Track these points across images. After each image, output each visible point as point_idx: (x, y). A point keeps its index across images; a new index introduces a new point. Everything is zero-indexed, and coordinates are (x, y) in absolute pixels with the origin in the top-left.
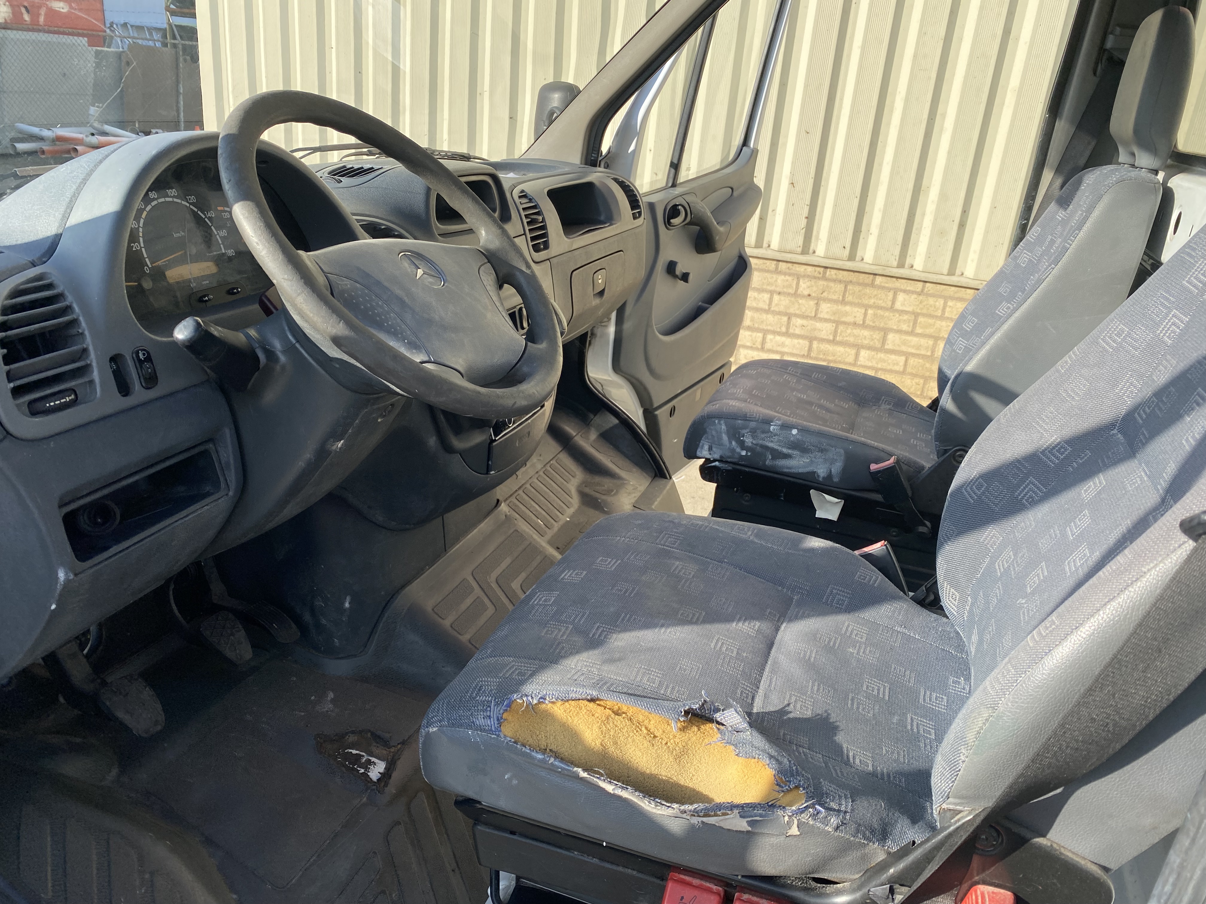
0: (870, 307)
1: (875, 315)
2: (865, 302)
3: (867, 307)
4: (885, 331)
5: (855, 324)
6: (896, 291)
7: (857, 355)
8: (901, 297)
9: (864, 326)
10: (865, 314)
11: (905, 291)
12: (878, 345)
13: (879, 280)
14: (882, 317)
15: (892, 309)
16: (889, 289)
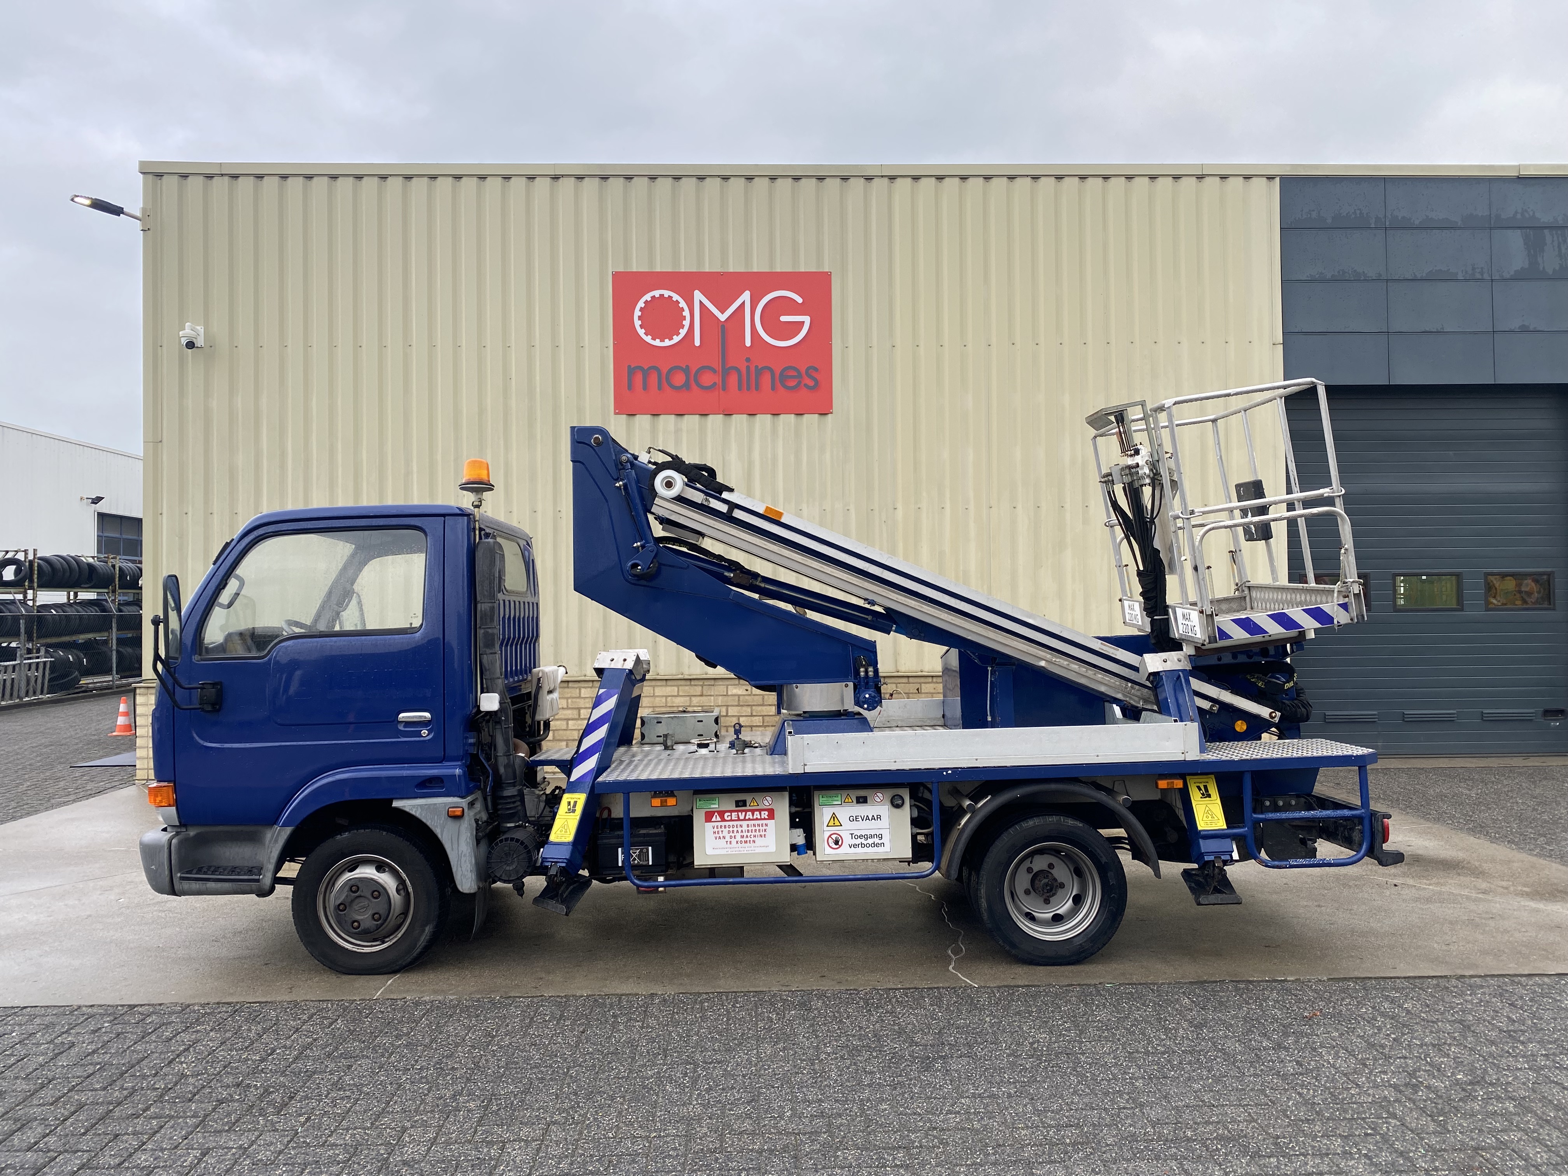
0: (569, 698)
1: (572, 702)
2: (566, 696)
3: (567, 698)
4: (579, 709)
5: (563, 708)
6: (580, 688)
7: (568, 724)
8: (583, 690)
9: (568, 708)
10: (567, 702)
11: (584, 687)
12: (577, 717)
13: (570, 685)
14: (576, 702)
15: (580, 697)
16: (577, 688)
